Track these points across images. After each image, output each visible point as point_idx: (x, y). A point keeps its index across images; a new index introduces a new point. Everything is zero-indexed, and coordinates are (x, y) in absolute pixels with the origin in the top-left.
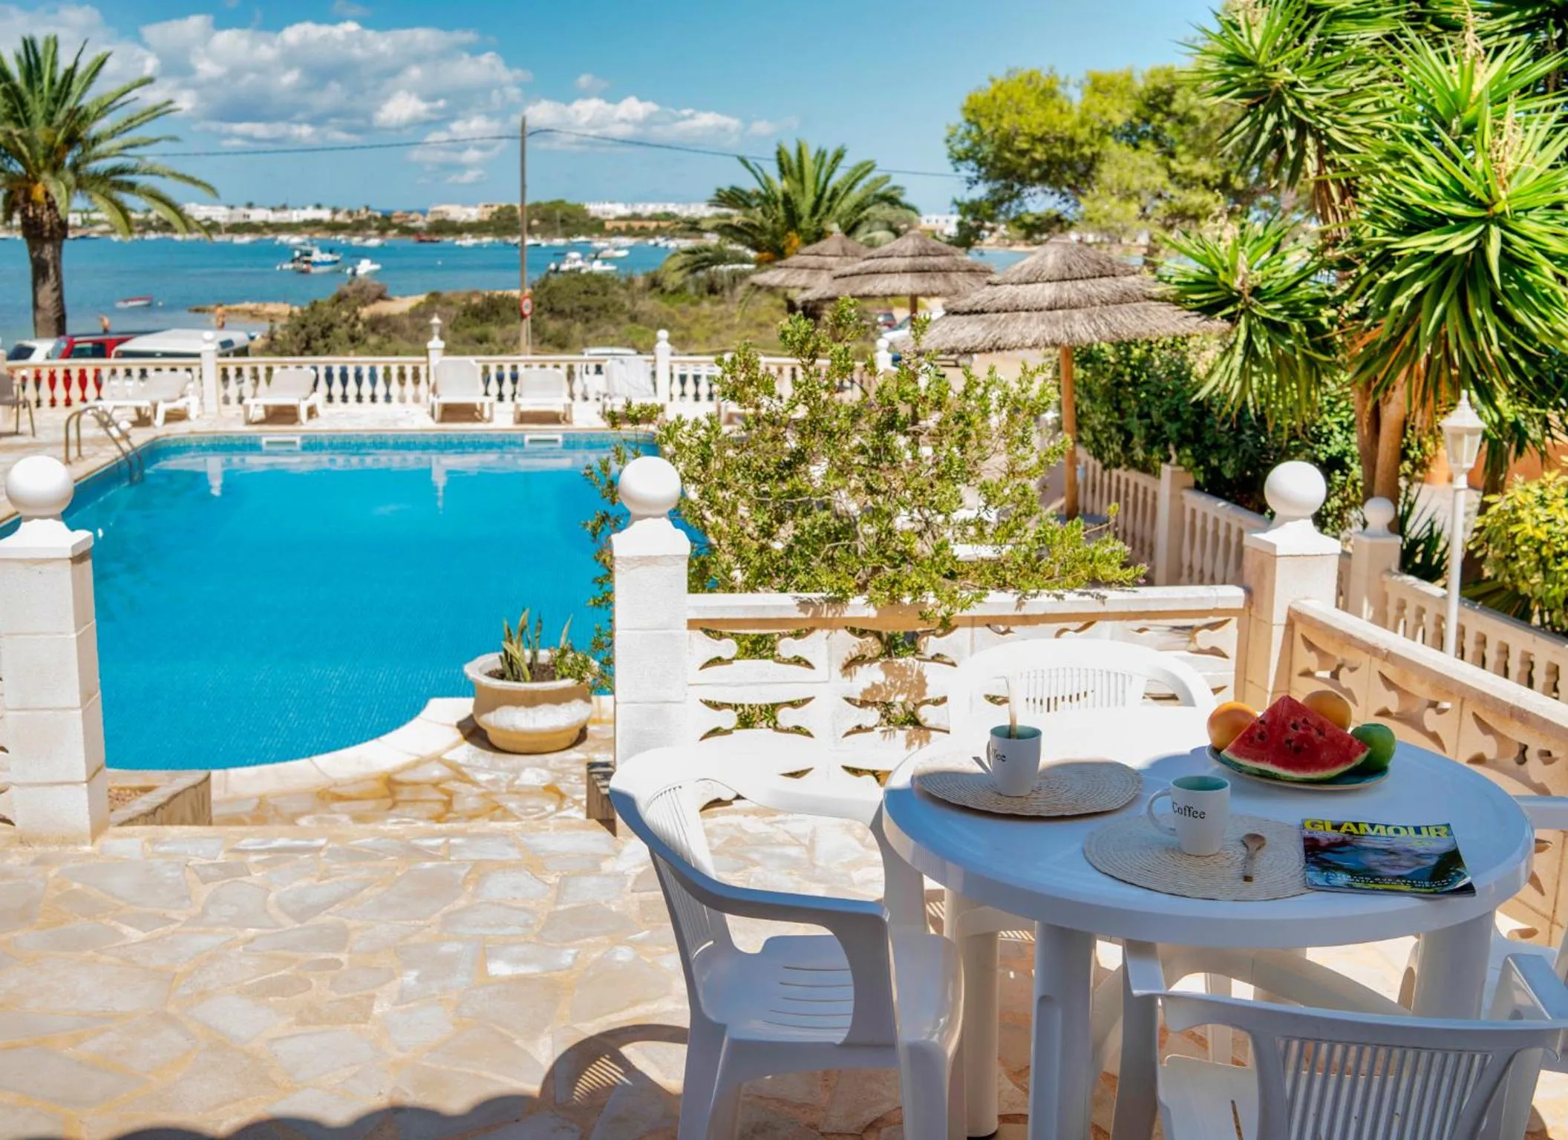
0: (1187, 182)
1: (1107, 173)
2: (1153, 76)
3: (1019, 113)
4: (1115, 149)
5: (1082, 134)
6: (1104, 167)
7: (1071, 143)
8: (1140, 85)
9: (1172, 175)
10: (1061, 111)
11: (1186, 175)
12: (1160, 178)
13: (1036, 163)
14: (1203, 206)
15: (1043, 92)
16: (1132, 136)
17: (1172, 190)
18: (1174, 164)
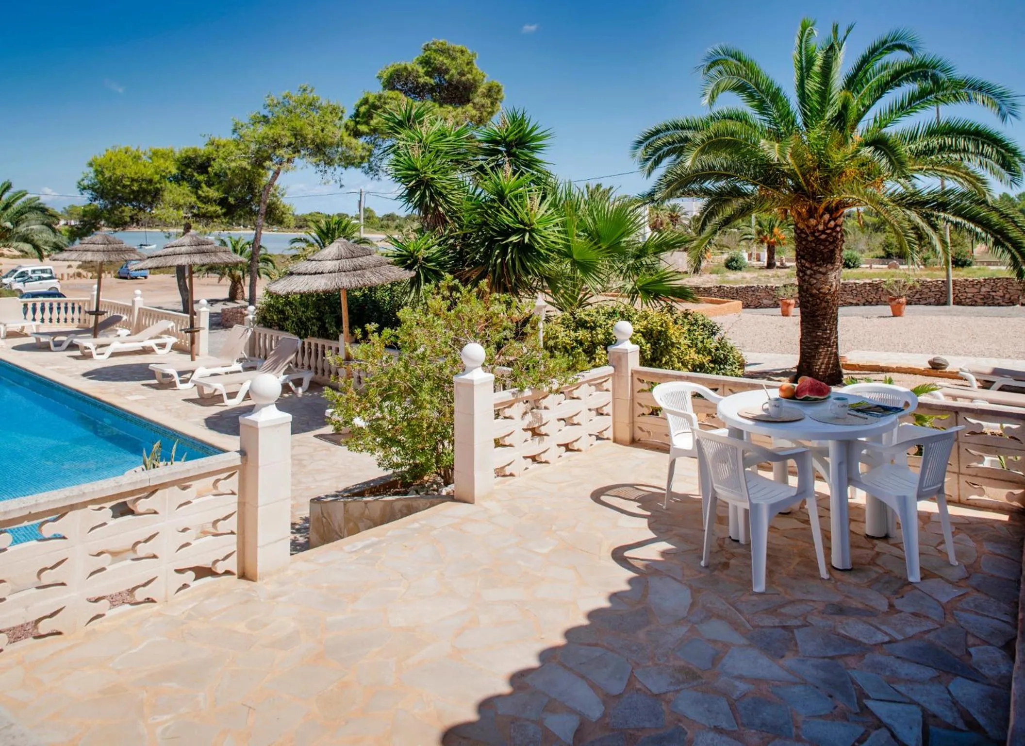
0: (207, 200)
1: (167, 196)
2: (187, 151)
3: (124, 167)
4: (169, 186)
5: (157, 178)
6: (165, 194)
7: (150, 181)
8: (177, 155)
9: (199, 197)
10: (145, 166)
11: (205, 197)
12: (193, 199)
13: (133, 191)
14: (215, 212)
15: (135, 157)
16: (177, 180)
17: (200, 204)
18: (200, 192)
